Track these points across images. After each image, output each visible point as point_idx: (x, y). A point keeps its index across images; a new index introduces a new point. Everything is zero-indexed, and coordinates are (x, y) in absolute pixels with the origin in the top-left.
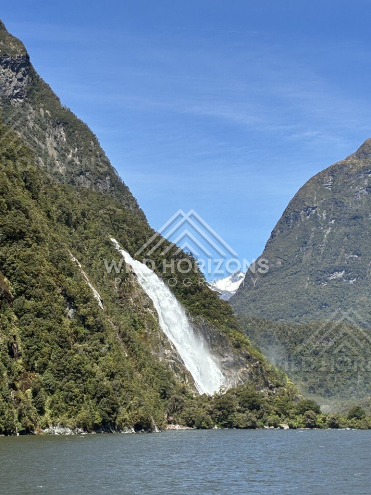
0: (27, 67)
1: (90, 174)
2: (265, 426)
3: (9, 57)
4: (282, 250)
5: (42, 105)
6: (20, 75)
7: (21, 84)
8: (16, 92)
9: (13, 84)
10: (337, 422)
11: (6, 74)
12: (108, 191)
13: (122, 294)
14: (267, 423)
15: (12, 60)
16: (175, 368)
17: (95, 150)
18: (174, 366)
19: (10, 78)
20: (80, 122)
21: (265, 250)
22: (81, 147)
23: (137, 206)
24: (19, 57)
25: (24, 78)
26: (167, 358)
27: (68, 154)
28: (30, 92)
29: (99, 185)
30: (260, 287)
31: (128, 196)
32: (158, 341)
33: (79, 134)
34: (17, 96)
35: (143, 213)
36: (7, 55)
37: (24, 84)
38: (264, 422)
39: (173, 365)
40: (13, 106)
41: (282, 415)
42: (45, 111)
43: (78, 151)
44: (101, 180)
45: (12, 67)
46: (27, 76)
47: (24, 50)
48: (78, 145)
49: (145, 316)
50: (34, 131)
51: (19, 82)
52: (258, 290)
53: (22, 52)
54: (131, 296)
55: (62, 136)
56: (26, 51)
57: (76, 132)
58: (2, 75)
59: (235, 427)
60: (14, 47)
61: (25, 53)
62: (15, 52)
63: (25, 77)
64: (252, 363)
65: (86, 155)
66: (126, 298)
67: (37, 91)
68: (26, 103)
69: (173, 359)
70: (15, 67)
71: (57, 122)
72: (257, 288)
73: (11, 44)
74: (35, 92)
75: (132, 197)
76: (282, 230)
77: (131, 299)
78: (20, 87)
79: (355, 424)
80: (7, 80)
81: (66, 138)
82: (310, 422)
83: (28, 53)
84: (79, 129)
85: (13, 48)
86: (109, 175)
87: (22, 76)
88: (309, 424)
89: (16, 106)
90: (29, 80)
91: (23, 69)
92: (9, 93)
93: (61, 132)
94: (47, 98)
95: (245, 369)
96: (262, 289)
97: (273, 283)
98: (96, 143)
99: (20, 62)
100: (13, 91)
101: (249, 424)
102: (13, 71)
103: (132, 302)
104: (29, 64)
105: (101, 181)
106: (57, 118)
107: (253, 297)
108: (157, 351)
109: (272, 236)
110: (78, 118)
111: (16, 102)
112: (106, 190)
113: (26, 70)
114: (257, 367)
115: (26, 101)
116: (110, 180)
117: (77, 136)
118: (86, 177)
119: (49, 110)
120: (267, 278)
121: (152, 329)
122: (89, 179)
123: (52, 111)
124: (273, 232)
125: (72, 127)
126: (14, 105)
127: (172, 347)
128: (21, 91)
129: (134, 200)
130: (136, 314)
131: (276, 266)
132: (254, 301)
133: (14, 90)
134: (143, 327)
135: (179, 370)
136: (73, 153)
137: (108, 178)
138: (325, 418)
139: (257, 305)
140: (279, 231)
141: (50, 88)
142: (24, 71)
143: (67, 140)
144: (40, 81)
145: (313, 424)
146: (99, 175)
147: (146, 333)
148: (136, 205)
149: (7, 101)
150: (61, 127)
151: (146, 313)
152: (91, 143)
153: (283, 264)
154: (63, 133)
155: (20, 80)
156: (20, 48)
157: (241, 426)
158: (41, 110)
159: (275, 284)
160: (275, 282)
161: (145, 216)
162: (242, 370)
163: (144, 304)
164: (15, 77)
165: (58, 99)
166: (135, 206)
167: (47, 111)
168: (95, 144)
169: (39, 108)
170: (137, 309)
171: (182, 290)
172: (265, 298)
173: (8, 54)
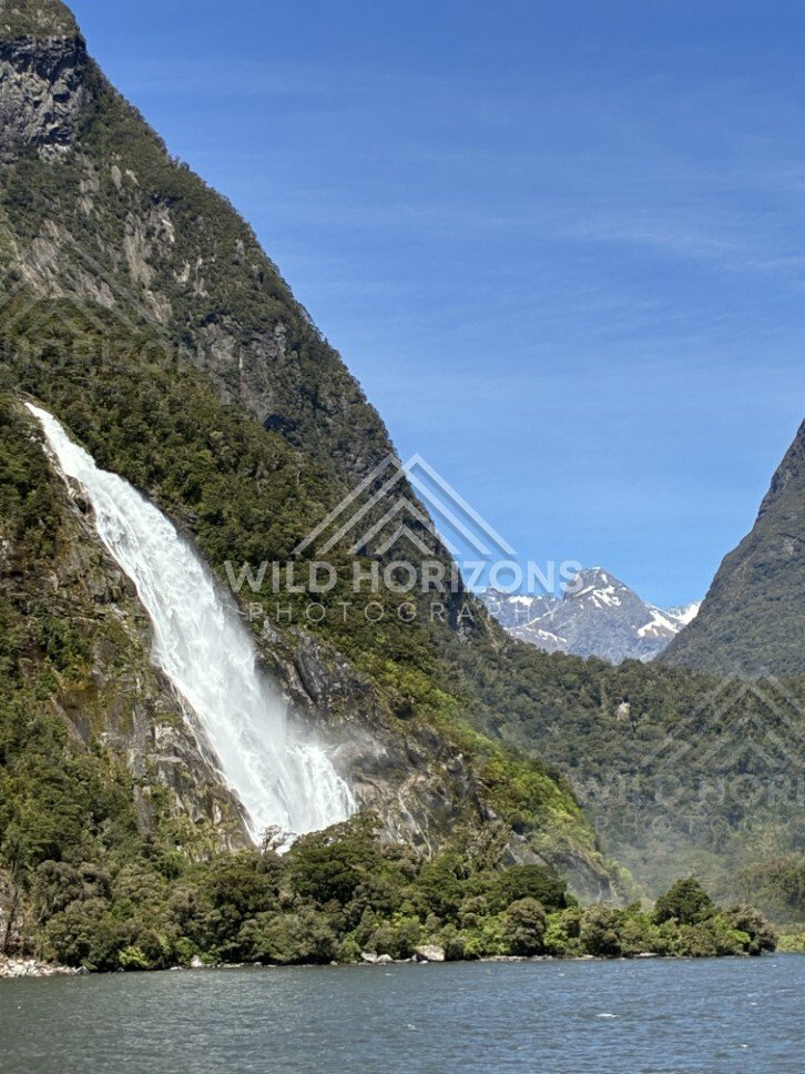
0: (79, 68)
1: (233, 320)
2: (364, 955)
3: (31, 43)
4: (794, 518)
5: (118, 158)
6: (60, 87)
7: (64, 110)
8: (50, 127)
9: (43, 109)
10: (611, 934)
11: (24, 85)
12: (282, 360)
13: (25, 563)
14: (372, 943)
15: (38, 49)
16: (178, 782)
17: (246, 261)
18: (177, 774)
19: (35, 94)
20: (212, 194)
21: (757, 520)
22: (212, 255)
23: (360, 398)
24: (58, 42)
25: (72, 93)
26: (158, 752)
27: (179, 274)
28: (87, 127)
29: (257, 347)
30: (743, 606)
31: (337, 374)
32: (135, 699)
33: (207, 224)
34: (53, 138)
35: (376, 415)
36: (25, 38)
37: (71, 107)
38: (363, 941)
39: (171, 773)
40: (45, 161)
41: (431, 916)
42: (123, 172)
43: (204, 264)
44: (262, 333)
45: (39, 67)
46: (79, 89)
47: (72, 24)
48: (205, 250)
49: (95, 626)
50: (95, 220)
51: (59, 104)
52: (738, 615)
53: (65, 30)
54: (54, 569)
55: (164, 231)
56: (78, 29)
57: (200, 218)
58: (15, 87)
59: (259, 959)
60: (45, 19)
61: (73, 32)
62: (48, 30)
63: (75, 90)
64: (445, 760)
65: (225, 273)
66: (37, 575)
67: (107, 125)
68: (76, 154)
69: (176, 755)
70: (46, 66)
71: (152, 198)
72: (737, 610)
73: (39, 12)
74: (101, 126)
75: (348, 376)
76: (795, 471)
77: (54, 578)
78: (61, 116)
79: (675, 937)
80: (27, 99)
81: (174, 234)
82: (522, 937)
83: (82, 32)
84: (208, 210)
85: (43, 21)
86: (284, 322)
87: (65, 88)
88: (521, 943)
89: (51, 163)
90: (84, 97)
91: (69, 71)
92: (33, 130)
93: (164, 220)
94: (129, 139)
95: (422, 778)
96: (748, 610)
97: (774, 596)
98: (251, 244)
99: (60, 54)
100: (44, 126)
101: (305, 948)
102: (43, 76)
103: (56, 585)
104: (85, 59)
105: (260, 337)
106: (152, 188)
107: (728, 631)
108: (127, 729)
109: (775, 486)
110: (208, 185)
111: (51, 153)
112: (275, 359)
113: (77, 73)
114: (455, 772)
115: (78, 150)
116: (285, 334)
117: (201, 228)
118: (223, 328)
119: (133, 168)
120: (761, 584)
121: (118, 665)
122: (231, 334)
123: (141, 171)
124: (777, 477)
125: (189, 207)
126: (47, 159)
127: (186, 720)
128: (65, 124)
129: (351, 382)
130: (64, 622)
131: (783, 557)
132: (728, 640)
133: (46, 122)
134: (88, 659)
135: (193, 786)
136: (191, 271)
137: (280, 328)
138: (577, 922)
139: (736, 648)
140: (789, 474)
141: (140, 118)
142: (70, 77)
143: (176, 241)
144: (115, 101)
145: (535, 943)
146: (255, 322)
147: (93, 678)
148: (357, 395)
149: (28, 149)
150: (162, 208)
151: (100, 617)
152: (236, 244)
153: (797, 549)
154: (167, 223)
155: (62, 98)
156: (62, 21)
157: (278, 957)
158: (115, 169)
159: (778, 599)
160: (778, 592)
161: (381, 423)
162: (411, 780)
163: (96, 592)
164: (49, 91)
165: (159, 142)
166: (353, 398)
167: (128, 172)
168: (246, 247)
169: (110, 165)
170: (70, 608)
171: (247, 553)
172: (754, 631)
173: (28, 36)
